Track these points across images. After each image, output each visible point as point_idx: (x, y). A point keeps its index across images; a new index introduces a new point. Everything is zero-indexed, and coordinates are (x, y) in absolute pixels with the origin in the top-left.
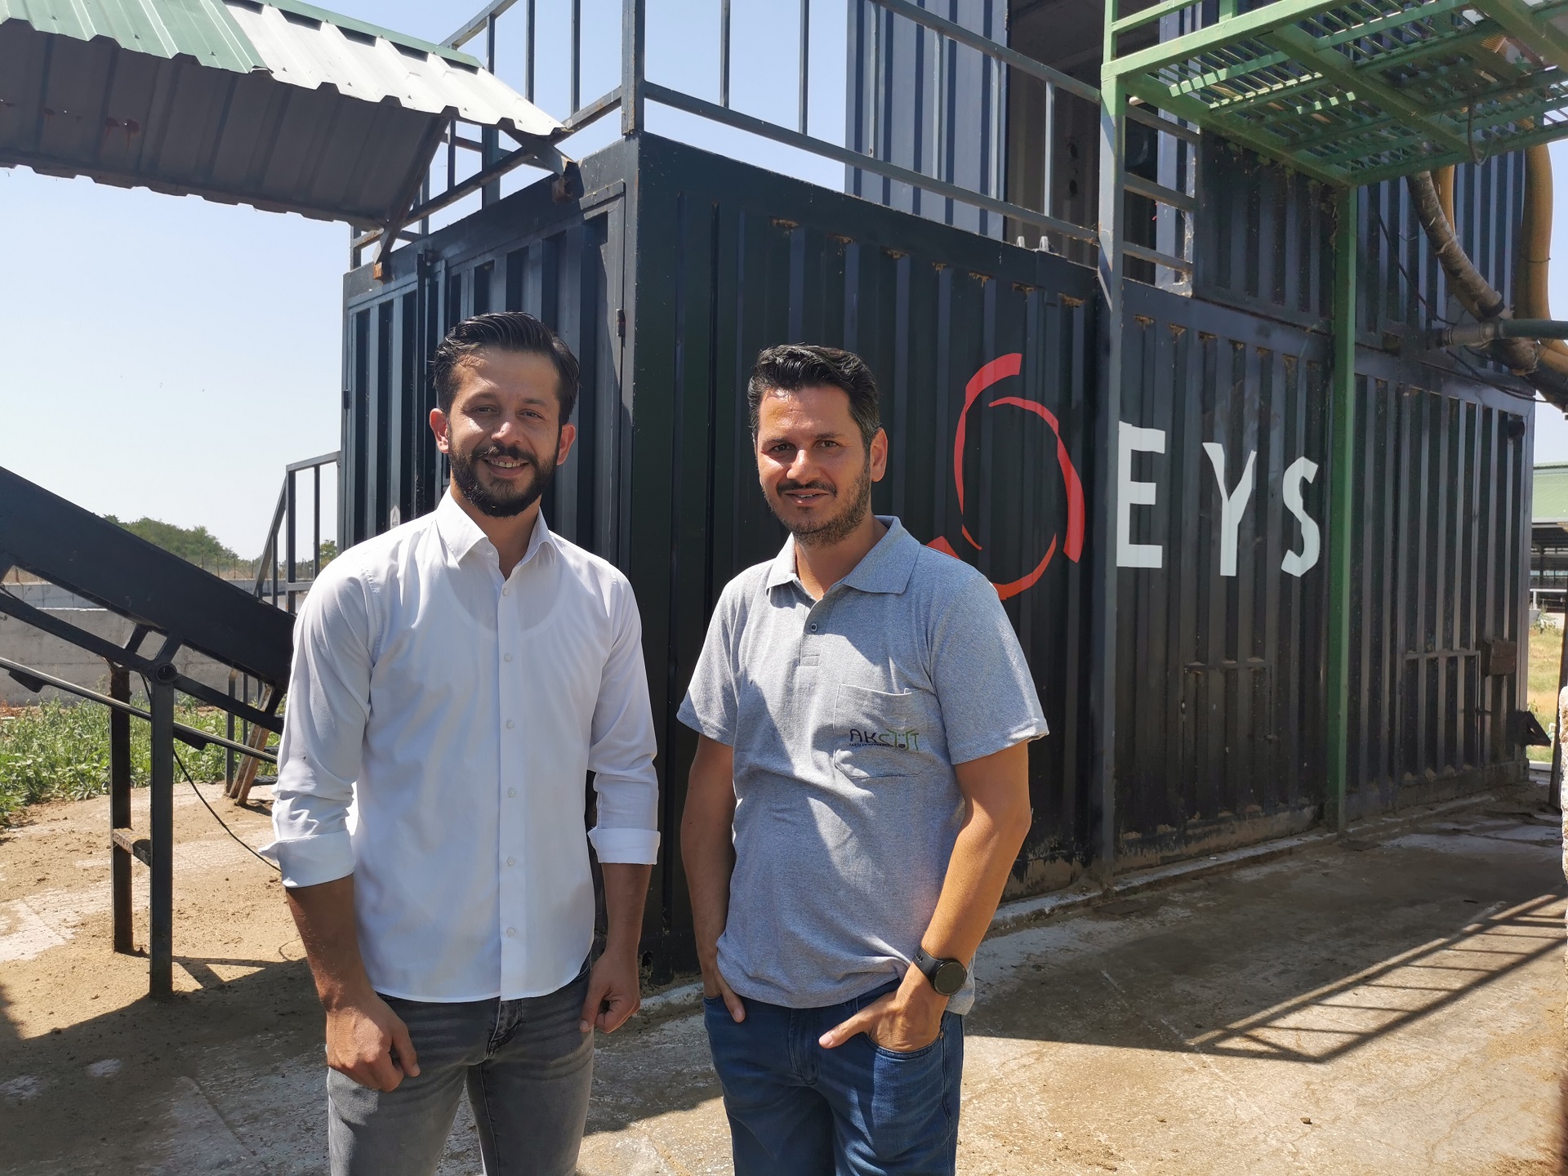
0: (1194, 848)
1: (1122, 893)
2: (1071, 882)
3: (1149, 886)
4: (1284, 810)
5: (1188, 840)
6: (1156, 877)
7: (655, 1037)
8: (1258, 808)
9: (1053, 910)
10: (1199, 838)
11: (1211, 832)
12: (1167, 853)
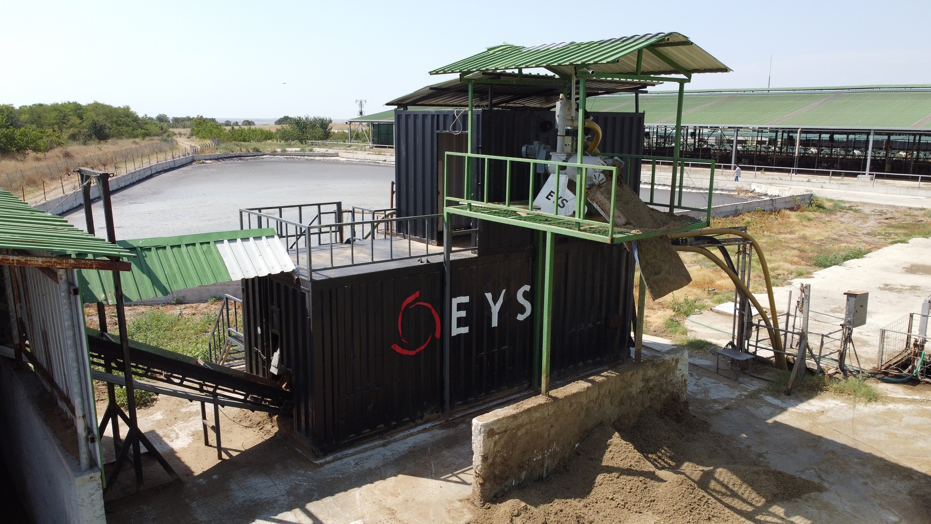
0: (481, 402)
1: (452, 420)
2: (438, 418)
3: (462, 417)
4: (516, 386)
5: (479, 400)
6: (464, 414)
7: (322, 469)
8: (506, 387)
9: (429, 427)
10: (483, 400)
11: (487, 397)
12: (471, 405)
